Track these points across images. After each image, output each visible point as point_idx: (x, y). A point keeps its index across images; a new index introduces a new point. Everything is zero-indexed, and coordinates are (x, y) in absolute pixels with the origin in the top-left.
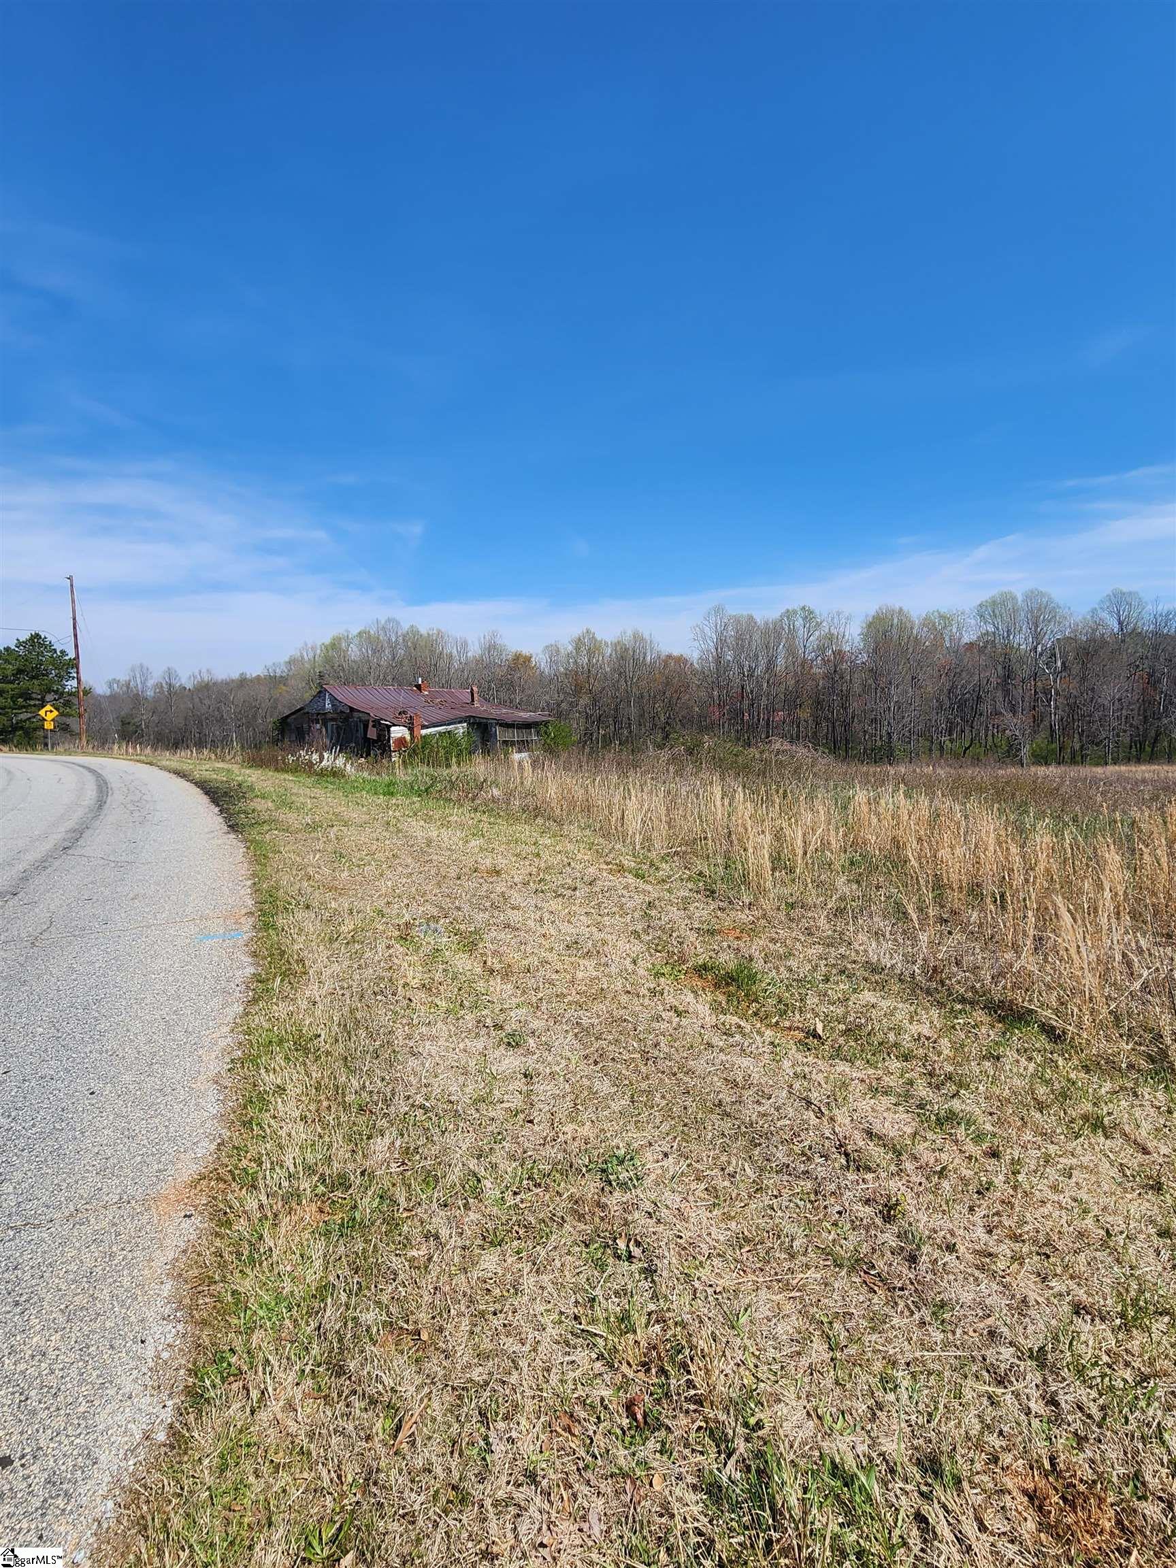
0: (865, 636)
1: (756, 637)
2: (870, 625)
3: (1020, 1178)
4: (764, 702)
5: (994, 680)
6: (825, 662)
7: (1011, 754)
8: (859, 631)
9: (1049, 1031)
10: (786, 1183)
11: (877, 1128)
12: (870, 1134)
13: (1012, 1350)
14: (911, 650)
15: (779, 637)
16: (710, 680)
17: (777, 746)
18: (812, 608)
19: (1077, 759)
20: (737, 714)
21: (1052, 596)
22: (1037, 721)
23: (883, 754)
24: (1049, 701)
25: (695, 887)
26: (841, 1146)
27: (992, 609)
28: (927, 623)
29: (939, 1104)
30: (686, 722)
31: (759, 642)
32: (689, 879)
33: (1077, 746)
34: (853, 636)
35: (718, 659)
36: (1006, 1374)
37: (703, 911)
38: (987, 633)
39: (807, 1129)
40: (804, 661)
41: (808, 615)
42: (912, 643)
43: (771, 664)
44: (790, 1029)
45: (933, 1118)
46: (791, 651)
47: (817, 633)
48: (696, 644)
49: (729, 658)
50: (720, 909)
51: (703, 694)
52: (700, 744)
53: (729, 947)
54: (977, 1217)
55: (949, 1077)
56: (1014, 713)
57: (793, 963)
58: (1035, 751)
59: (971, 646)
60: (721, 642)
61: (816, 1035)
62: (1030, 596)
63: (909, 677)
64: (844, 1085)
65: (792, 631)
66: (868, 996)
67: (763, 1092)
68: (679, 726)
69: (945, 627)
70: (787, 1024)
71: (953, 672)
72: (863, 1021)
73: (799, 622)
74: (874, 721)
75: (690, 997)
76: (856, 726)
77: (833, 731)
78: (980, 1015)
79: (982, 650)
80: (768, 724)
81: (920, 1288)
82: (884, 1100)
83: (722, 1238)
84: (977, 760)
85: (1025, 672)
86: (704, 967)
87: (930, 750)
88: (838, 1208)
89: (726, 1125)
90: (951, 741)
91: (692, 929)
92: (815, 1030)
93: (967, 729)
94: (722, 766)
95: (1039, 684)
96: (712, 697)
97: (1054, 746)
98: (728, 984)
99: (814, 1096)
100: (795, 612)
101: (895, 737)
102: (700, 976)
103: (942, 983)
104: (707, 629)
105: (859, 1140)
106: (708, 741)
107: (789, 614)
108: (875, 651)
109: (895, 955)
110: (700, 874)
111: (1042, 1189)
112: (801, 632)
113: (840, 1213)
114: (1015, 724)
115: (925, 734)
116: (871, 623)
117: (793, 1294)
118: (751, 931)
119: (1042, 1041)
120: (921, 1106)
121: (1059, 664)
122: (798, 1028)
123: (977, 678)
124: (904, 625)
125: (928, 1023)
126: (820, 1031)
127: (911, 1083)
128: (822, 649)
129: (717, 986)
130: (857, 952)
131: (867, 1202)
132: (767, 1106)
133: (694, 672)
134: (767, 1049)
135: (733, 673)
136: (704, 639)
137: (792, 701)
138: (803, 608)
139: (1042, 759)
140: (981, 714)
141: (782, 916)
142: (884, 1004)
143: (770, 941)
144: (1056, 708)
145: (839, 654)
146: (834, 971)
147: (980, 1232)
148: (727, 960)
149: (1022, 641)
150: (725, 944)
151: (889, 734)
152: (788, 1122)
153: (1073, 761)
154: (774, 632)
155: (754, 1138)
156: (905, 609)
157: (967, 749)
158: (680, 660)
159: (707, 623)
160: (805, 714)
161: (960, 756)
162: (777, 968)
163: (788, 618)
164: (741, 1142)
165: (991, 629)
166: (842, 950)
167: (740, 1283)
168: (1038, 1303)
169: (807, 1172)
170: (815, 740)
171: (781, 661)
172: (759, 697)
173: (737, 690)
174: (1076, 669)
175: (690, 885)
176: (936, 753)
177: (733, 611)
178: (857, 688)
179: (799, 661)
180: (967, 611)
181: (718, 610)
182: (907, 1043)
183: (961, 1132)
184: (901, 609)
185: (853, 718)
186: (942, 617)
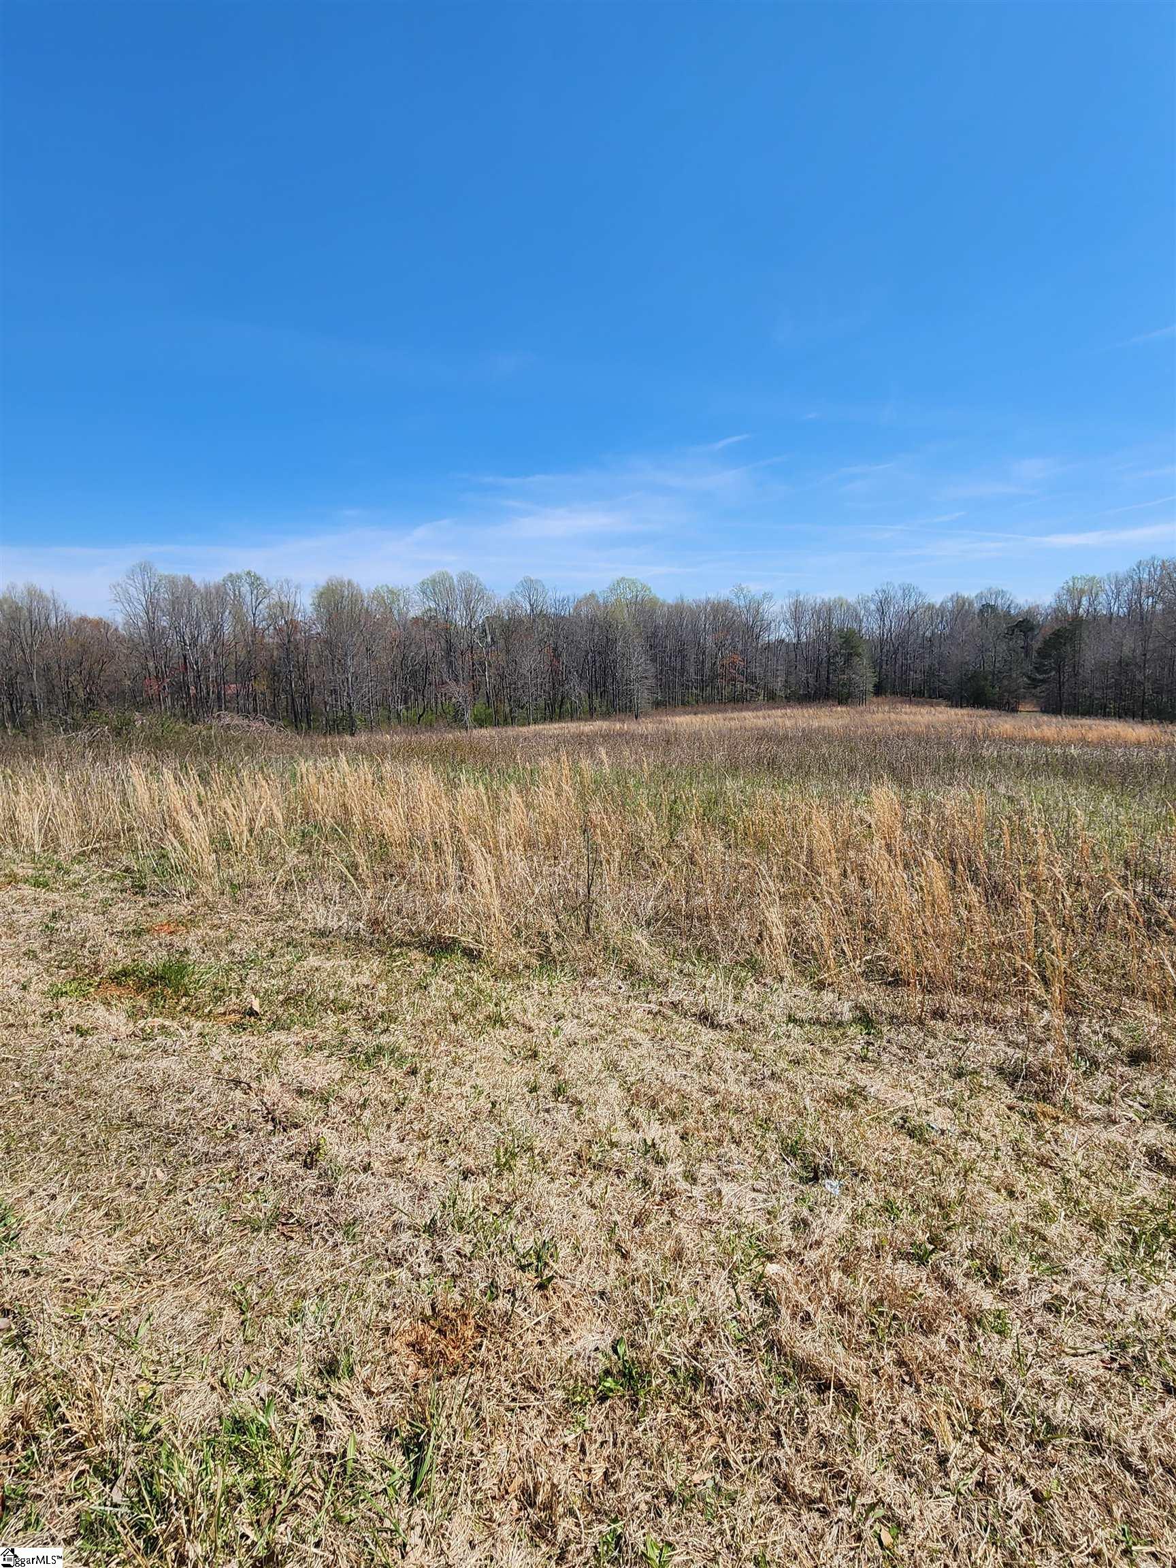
0: (317, 606)
1: (196, 600)
2: (321, 595)
3: (431, 1084)
4: (212, 674)
5: (439, 653)
6: (279, 631)
7: (457, 719)
8: (311, 601)
9: (469, 954)
10: (204, 1172)
11: (307, 1084)
12: (300, 1093)
13: (410, 1232)
14: (362, 623)
15: (223, 603)
16: (141, 649)
17: (227, 720)
18: (259, 573)
19: (509, 720)
20: (183, 687)
21: (481, 579)
22: (476, 688)
23: (343, 724)
24: (484, 671)
25: (119, 886)
26: (269, 1113)
27: (434, 587)
28: (377, 596)
29: (370, 1042)
30: (118, 697)
31: (200, 607)
32: (112, 878)
33: (508, 710)
34: (305, 605)
35: (151, 626)
36: (403, 1255)
37: (128, 912)
38: (430, 610)
39: (232, 1110)
40: (255, 629)
41: (255, 582)
42: (363, 615)
43: (216, 630)
44: (224, 1014)
45: (362, 1057)
46: (238, 618)
47: (266, 601)
48: (119, 606)
49: (165, 624)
50: (151, 905)
51: (135, 666)
52: (129, 723)
53: (160, 944)
54: (393, 1133)
55: (382, 1016)
56: (457, 681)
57: (235, 946)
58: (476, 716)
59: (416, 620)
60: (152, 605)
61: (252, 1013)
62: (464, 577)
63: (363, 649)
64: (278, 1054)
65: (239, 597)
66: (313, 961)
67: (185, 1088)
68: (105, 703)
69: (393, 602)
70: (222, 1010)
71: (403, 645)
72: (304, 987)
73: (245, 589)
74: (334, 692)
75: (101, 1010)
76: (316, 697)
77: (293, 703)
78: (415, 954)
79: (426, 625)
80: (219, 698)
81: (334, 1216)
82: (318, 1056)
83: (121, 1259)
84: (430, 726)
85: (464, 645)
86: (125, 973)
87: (389, 718)
88: (260, 1175)
89: (136, 1137)
90: (407, 709)
91: (111, 935)
92: (251, 1008)
93: (420, 697)
94: (158, 745)
95: (475, 657)
96: (146, 668)
97: (490, 710)
98: (153, 985)
99: (244, 1075)
100: (239, 577)
101: (355, 708)
102: (119, 984)
103: (384, 932)
104: (132, 590)
105: (288, 1101)
106: (139, 720)
107: (233, 579)
108: (329, 621)
109: (343, 916)
110: (127, 870)
111: (449, 1087)
112: (248, 598)
113: (262, 1179)
114: (458, 691)
115: (383, 704)
116: (322, 594)
117: (205, 1279)
118: (189, 922)
119: (464, 964)
120: (353, 1050)
121: (489, 639)
122: (234, 1011)
123: (423, 650)
124: (356, 598)
125: (368, 973)
126: (256, 1008)
127: (345, 1032)
128: (273, 618)
129: (140, 990)
130: (305, 920)
131: (291, 1157)
132: (189, 1101)
133: (120, 640)
134: (197, 1040)
135: (172, 639)
136: (130, 601)
137: (245, 673)
138: (249, 573)
139: (481, 723)
140: (430, 684)
141: (226, 899)
142: (328, 965)
143: (211, 929)
144: (490, 677)
145: (293, 625)
146: (280, 945)
147: (394, 1144)
148: (155, 959)
149: (459, 617)
150: (156, 942)
151: (349, 705)
152: (212, 1109)
153: (506, 723)
154: (218, 596)
155: (170, 1137)
156: (355, 581)
157: (421, 716)
158: (98, 624)
159: (131, 582)
160: (261, 686)
161: (418, 722)
162: (217, 956)
163: (232, 582)
164: (155, 1147)
165: (433, 605)
166: (290, 922)
167: (142, 1297)
168: (436, 1184)
169: (229, 1152)
170: (273, 715)
171: (227, 629)
172: (206, 669)
173: (176, 661)
174: (501, 643)
175: (113, 885)
176: (394, 721)
177: (164, 570)
178: (313, 659)
179: (249, 629)
180: (411, 587)
181: (145, 568)
182: (346, 995)
183: (384, 1063)
184: (349, 583)
185: (312, 689)
186: (391, 592)
